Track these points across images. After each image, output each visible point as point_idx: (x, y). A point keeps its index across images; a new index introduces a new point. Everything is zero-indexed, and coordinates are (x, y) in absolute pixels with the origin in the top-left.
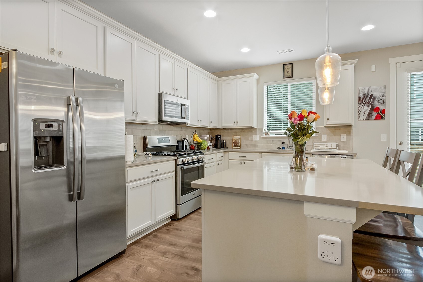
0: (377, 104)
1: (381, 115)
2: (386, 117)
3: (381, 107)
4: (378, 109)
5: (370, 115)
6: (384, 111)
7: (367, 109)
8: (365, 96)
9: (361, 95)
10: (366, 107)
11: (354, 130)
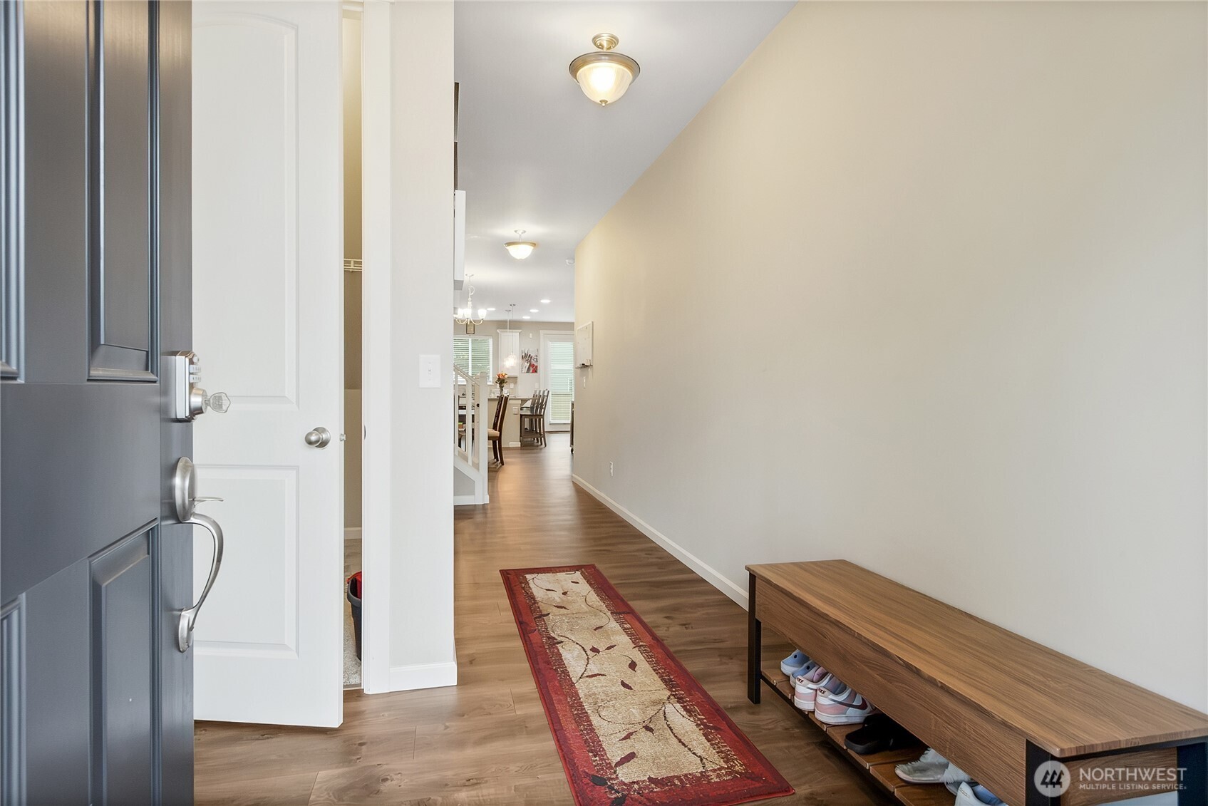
0: (533, 362)
1: (535, 371)
2: (538, 371)
3: (536, 364)
4: (534, 365)
5: (529, 369)
6: (537, 367)
7: (527, 365)
8: (526, 355)
9: (524, 354)
10: (526, 363)
11: (519, 380)
